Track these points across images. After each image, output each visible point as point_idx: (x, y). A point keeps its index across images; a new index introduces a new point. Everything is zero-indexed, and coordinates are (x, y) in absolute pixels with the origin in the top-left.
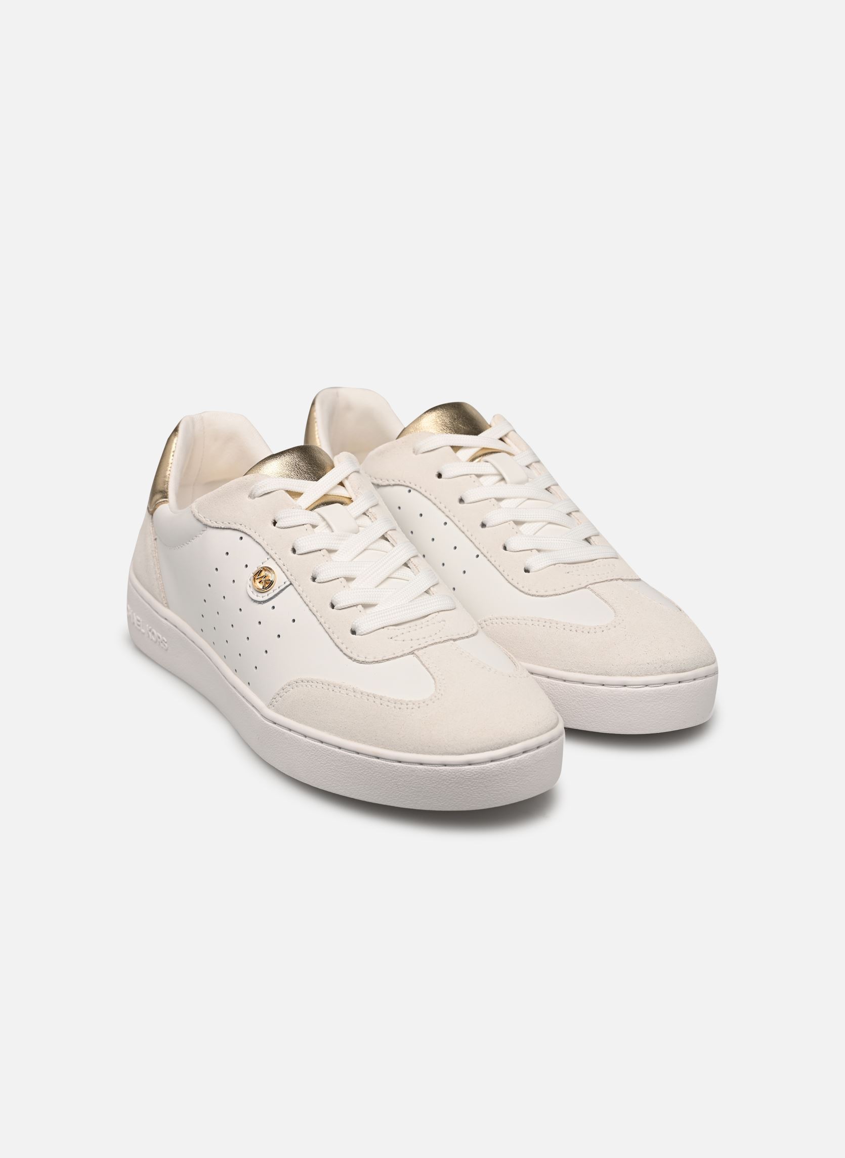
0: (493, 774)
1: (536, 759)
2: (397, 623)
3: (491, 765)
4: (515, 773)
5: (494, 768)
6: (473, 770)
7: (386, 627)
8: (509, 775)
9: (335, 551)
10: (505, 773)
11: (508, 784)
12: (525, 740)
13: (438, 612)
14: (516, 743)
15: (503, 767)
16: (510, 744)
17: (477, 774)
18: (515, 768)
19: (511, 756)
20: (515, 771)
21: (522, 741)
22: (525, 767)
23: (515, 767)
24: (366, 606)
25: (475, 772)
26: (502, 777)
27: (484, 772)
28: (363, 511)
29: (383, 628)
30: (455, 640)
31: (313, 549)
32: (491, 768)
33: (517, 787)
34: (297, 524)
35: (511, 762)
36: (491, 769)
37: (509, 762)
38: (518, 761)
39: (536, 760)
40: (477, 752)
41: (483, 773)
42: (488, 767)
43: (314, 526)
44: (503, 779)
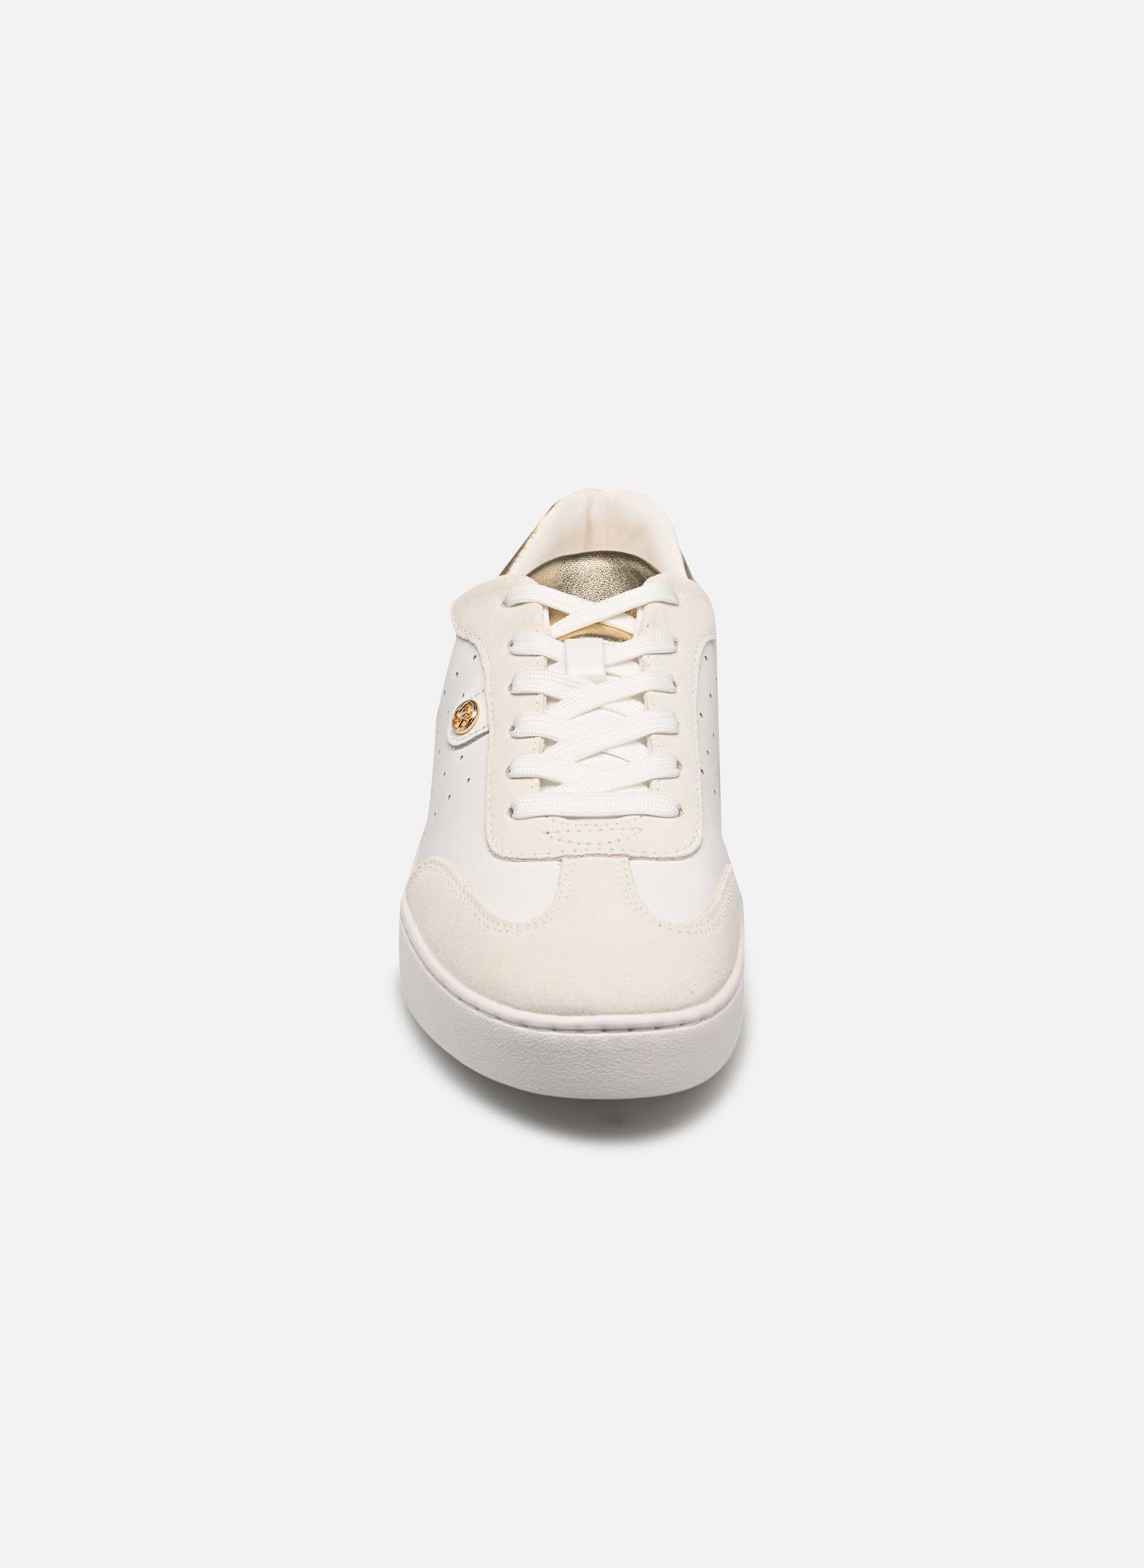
0: (552, 1048)
1: (621, 1045)
2: (571, 815)
3: (550, 1035)
4: (583, 1055)
5: (553, 1040)
6: (527, 1035)
7: (552, 816)
8: (574, 1056)
9: (557, 700)
10: (569, 1051)
11: (572, 1069)
12: (608, 1013)
13: (641, 815)
14: (592, 1014)
15: (565, 1041)
16: (583, 1013)
17: (531, 1042)
18: (584, 1049)
19: (580, 1031)
20: (583, 1053)
21: (603, 1013)
22: (600, 1051)
23: (584, 1047)
24: (544, 783)
25: (530, 1038)
26: (564, 1056)
27: (540, 1041)
28: (635, 655)
29: (547, 817)
30: (631, 858)
31: (532, 690)
32: (550, 1038)
33: (587, 1077)
34: (529, 653)
35: (579, 1039)
36: (549, 1040)
37: (576, 1037)
38: (589, 1040)
39: (620, 1047)
40: (537, 1011)
41: (538, 1043)
42: (545, 1036)
43: (550, 662)
44: (565, 1059)
